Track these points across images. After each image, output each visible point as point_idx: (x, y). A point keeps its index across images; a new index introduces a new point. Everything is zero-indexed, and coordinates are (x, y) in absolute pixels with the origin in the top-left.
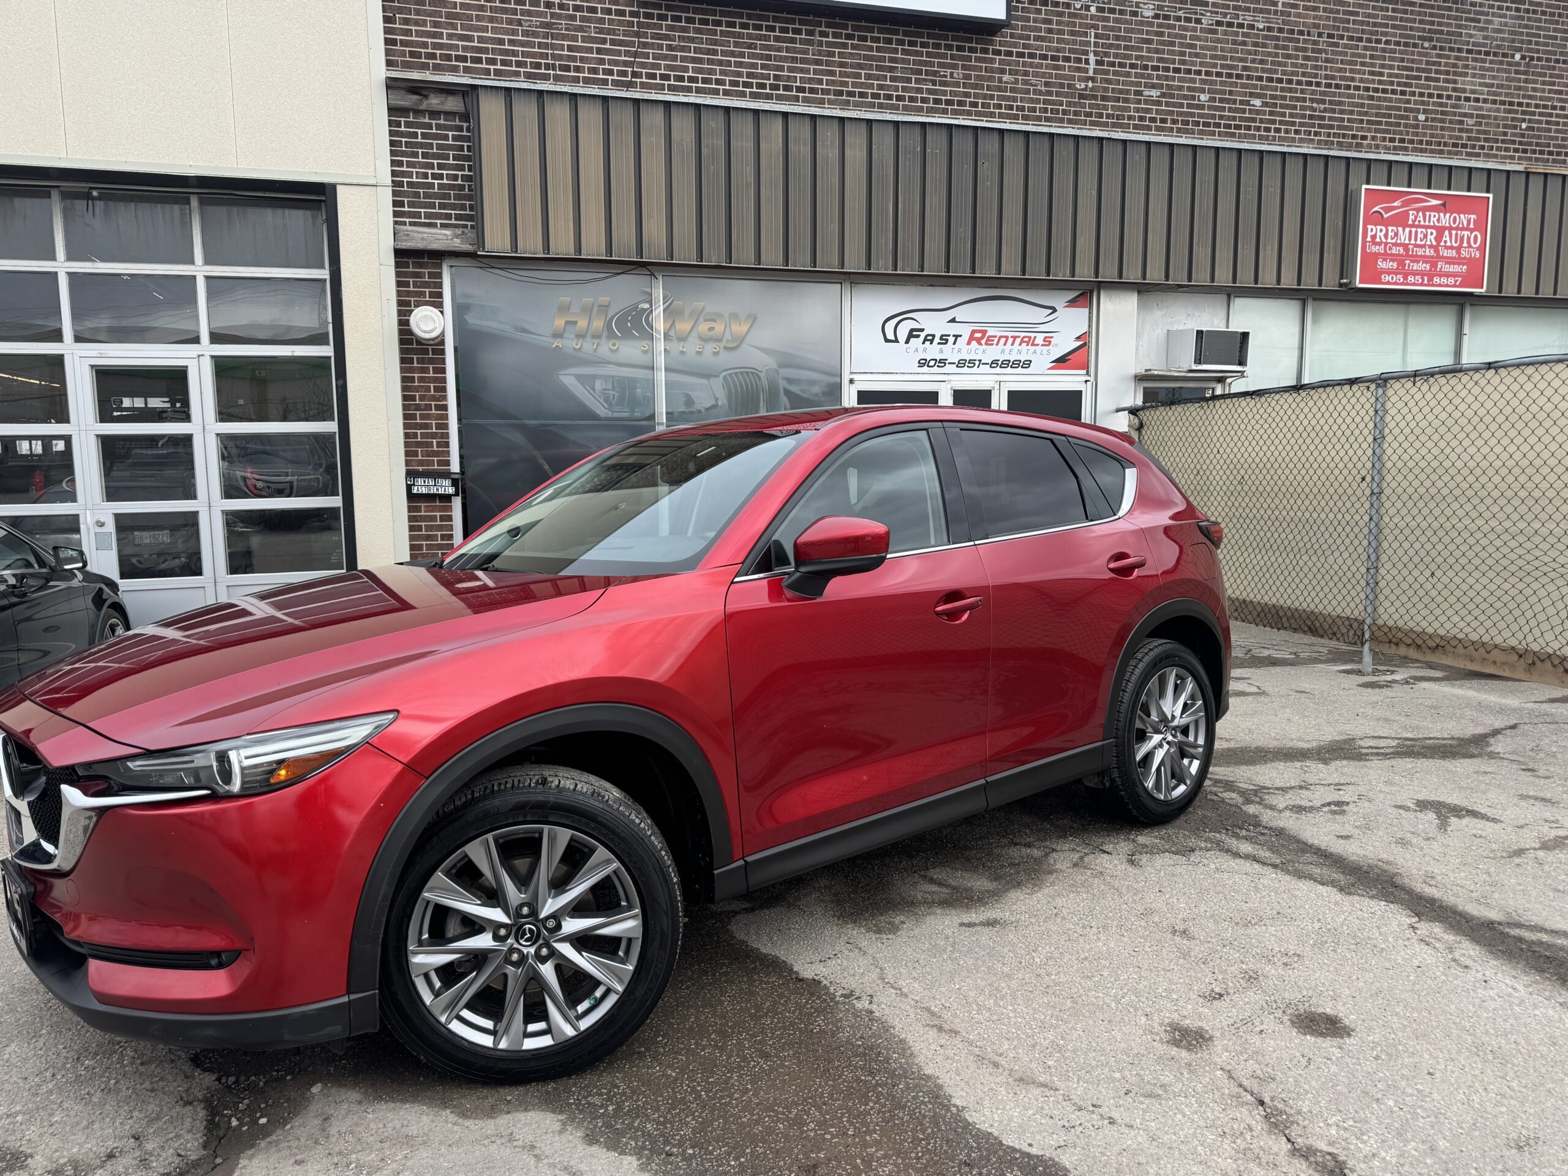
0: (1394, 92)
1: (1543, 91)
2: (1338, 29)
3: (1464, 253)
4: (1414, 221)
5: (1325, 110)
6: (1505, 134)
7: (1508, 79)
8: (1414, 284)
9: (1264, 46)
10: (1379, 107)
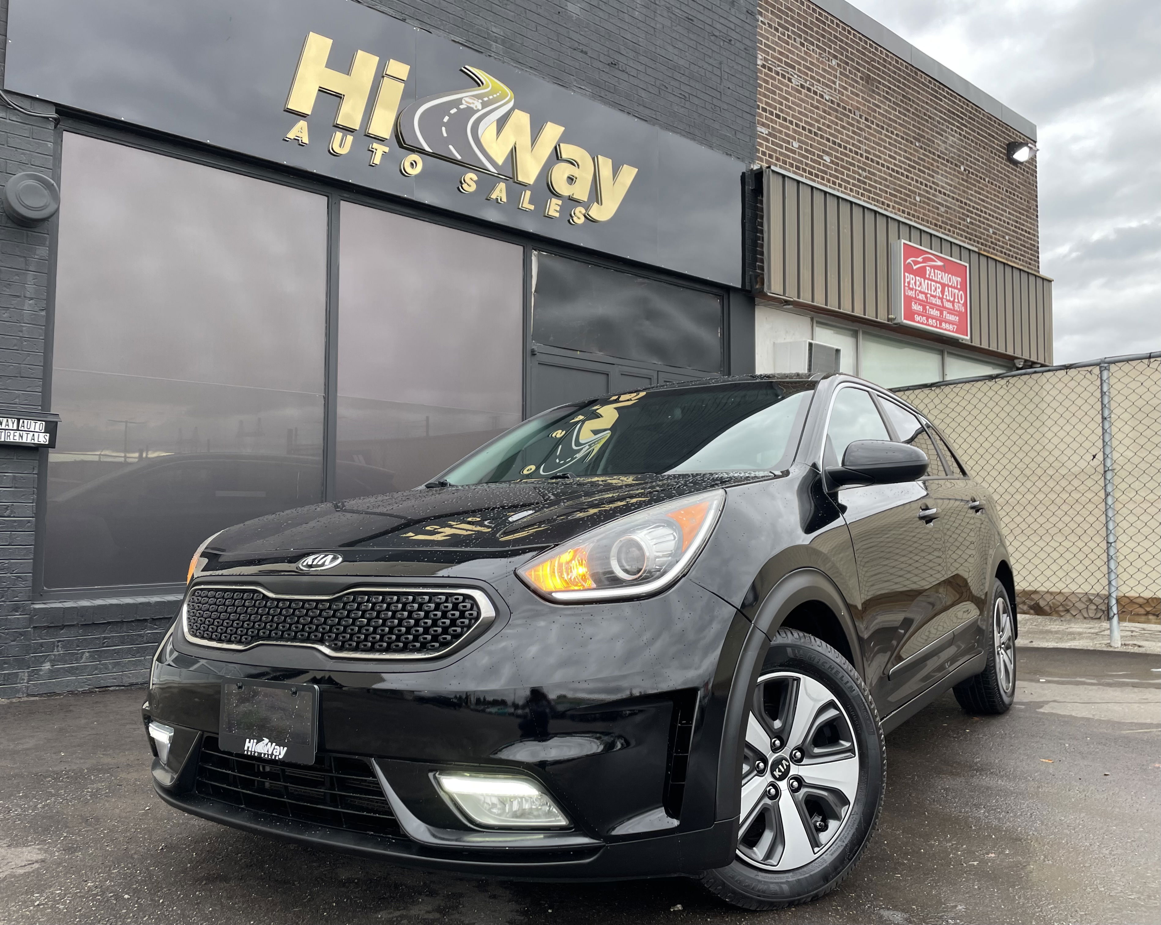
0: (902, 174)
1: (976, 197)
2: (870, 115)
3: (956, 308)
4: (929, 276)
5: (866, 177)
6: (960, 224)
7: (959, 183)
8: (932, 326)
9: (829, 114)
10: (895, 184)
